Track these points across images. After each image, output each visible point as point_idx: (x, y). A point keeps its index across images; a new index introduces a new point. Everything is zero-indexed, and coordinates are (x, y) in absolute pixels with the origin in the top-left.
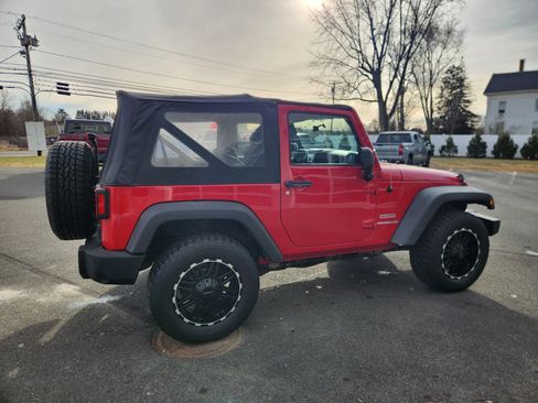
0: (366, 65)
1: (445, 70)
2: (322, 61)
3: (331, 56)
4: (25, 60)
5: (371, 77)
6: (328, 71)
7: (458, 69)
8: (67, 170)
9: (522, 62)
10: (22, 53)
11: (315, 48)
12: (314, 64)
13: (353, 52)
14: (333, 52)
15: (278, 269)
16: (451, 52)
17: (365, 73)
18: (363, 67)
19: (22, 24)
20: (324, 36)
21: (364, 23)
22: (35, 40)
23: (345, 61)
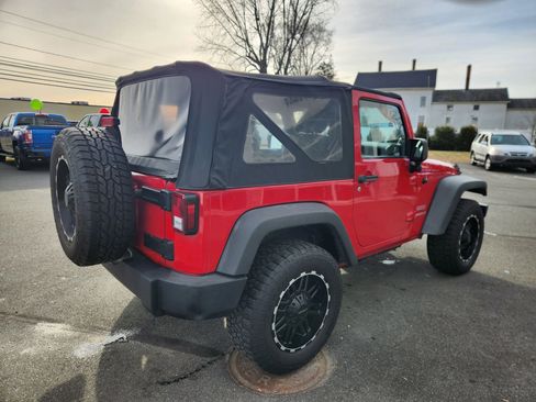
1: (318, 66)
2: (210, 46)
3: (218, 42)
5: (258, 67)
7: (328, 65)
8: (108, 169)
9: (380, 63)
11: (202, 32)
12: (202, 49)
13: (240, 41)
14: (221, 38)
16: (322, 50)
17: (252, 62)
18: (250, 57)
20: (211, 20)
21: (250, 12)
23: (233, 49)
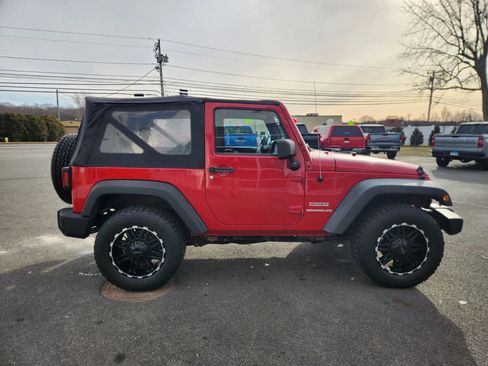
0: (468, 52)
2: (414, 51)
3: (426, 45)
4: (159, 74)
5: (473, 63)
6: (421, 61)
10: (157, 68)
11: (407, 40)
12: (406, 55)
13: (452, 39)
14: (428, 42)
15: (216, 242)
17: (465, 59)
18: (463, 54)
19: (158, 46)
20: (419, 25)
22: (166, 57)
23: (443, 50)
